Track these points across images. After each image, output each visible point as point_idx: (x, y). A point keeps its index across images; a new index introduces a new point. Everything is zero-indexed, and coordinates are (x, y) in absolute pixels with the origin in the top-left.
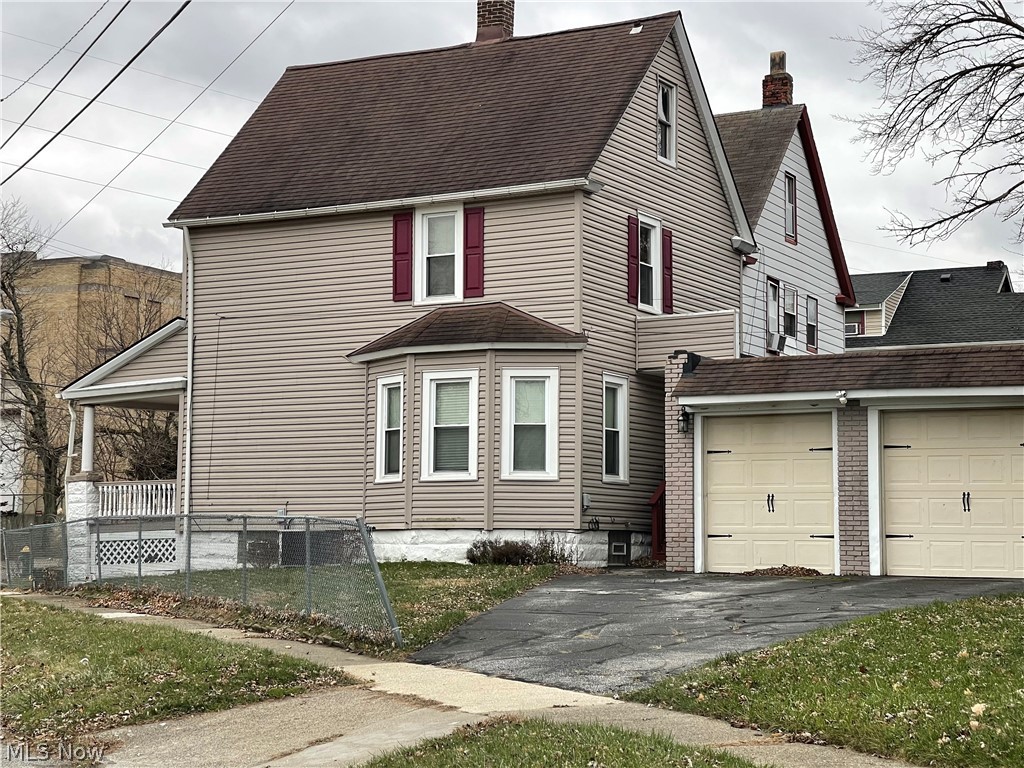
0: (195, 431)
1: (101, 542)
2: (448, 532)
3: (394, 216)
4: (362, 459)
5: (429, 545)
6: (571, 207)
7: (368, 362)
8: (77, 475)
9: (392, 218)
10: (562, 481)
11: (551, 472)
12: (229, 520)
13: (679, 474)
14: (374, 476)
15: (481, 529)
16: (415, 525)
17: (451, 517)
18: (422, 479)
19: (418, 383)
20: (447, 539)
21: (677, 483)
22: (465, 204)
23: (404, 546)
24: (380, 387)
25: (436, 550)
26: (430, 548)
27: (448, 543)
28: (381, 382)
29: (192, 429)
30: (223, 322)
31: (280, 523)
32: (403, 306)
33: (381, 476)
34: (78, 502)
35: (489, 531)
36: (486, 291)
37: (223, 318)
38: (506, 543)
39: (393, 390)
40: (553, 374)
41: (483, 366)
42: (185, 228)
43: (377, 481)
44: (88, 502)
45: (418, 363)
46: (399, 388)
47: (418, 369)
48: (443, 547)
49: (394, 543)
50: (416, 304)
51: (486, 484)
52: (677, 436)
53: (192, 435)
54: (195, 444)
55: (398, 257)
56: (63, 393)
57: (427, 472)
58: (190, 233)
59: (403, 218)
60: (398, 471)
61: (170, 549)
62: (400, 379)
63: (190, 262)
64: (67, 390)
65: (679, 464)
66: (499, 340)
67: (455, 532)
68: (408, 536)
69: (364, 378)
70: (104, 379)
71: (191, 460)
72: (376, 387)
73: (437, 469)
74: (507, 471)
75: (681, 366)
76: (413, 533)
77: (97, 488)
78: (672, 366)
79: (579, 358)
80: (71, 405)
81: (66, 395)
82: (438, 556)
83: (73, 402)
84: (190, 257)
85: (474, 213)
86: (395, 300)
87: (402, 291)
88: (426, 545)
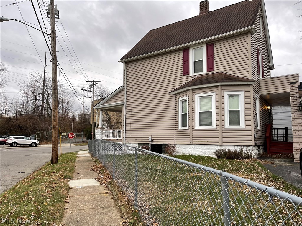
0: (127, 116)
1: (105, 145)
2: (205, 146)
3: (183, 50)
4: (174, 123)
5: (199, 150)
6: (247, 38)
7: (176, 94)
8: (98, 128)
9: (182, 51)
10: (247, 129)
11: (242, 125)
12: (136, 140)
13: (298, 126)
14: (178, 127)
15: (218, 145)
16: (194, 143)
17: (207, 141)
18: (196, 128)
19: (193, 98)
20: (205, 148)
21: (297, 130)
22: (207, 43)
23: (190, 150)
24: (179, 101)
25: (201, 151)
26: (199, 151)
27: (205, 149)
28: (180, 99)
29: (126, 115)
30: (134, 86)
31: (150, 141)
32: (187, 77)
33: (180, 127)
34: (98, 135)
35: (221, 146)
36: (215, 69)
37: (134, 85)
38: (229, 150)
39: (184, 101)
40: (242, 93)
41: (217, 91)
42: (124, 62)
43: (179, 129)
44: (100, 135)
45: (193, 92)
46: (187, 100)
47: (193, 94)
48: (204, 151)
49: (186, 149)
50: (190, 76)
51: (220, 130)
52: (297, 112)
53: (126, 117)
54: (127, 119)
55: (185, 62)
56: (95, 107)
57: (197, 126)
58: (125, 64)
59: (186, 50)
60: (187, 126)
61: (120, 148)
62: (187, 97)
63: (125, 71)
64: (96, 106)
65: (298, 123)
66: (223, 82)
67: (208, 146)
68: (191, 147)
69: (174, 99)
70: (104, 103)
71: (126, 124)
72: (178, 101)
73: (200, 125)
74: (227, 126)
75: (297, 87)
76: (193, 146)
77: (103, 131)
78: (293, 87)
79: (252, 87)
80: (97, 110)
81: (95, 108)
82: (202, 153)
83: (97, 109)
84: (125, 70)
85: (210, 45)
86: (184, 75)
87: (186, 72)
88: (197, 150)
